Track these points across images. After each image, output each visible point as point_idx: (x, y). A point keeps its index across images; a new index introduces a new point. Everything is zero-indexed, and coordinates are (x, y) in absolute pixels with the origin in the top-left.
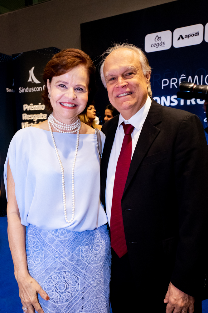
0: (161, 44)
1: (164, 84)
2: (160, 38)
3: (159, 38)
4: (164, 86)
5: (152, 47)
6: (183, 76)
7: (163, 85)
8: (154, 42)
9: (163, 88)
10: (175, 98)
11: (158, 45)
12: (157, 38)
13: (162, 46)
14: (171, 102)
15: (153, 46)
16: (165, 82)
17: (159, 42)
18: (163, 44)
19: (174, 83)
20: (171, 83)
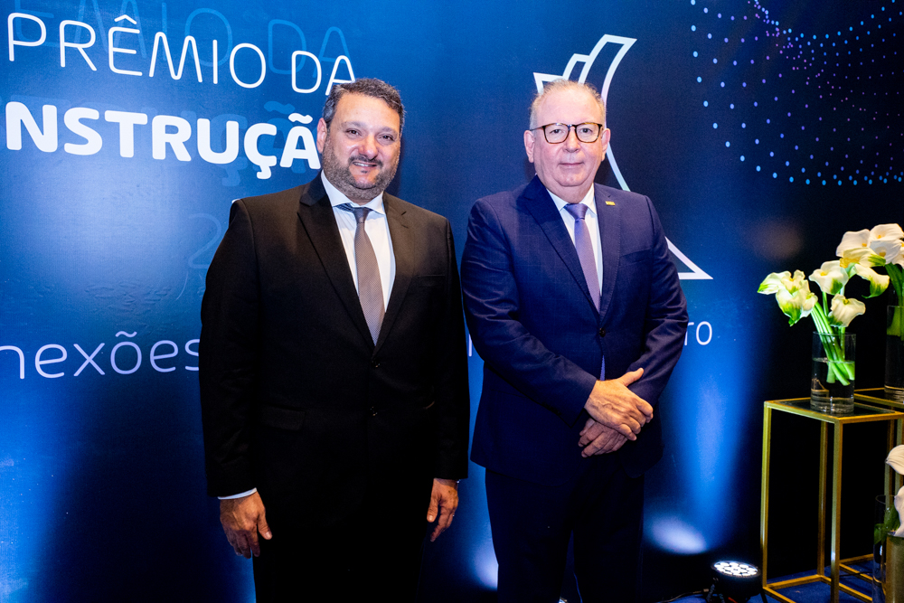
1: (16, 38)
4: (19, 50)
6: (126, 24)
7: (12, 42)
9: (12, 58)
10: (83, 121)
14: (64, 134)
16: (27, 30)
19: (80, 47)
20: (63, 44)
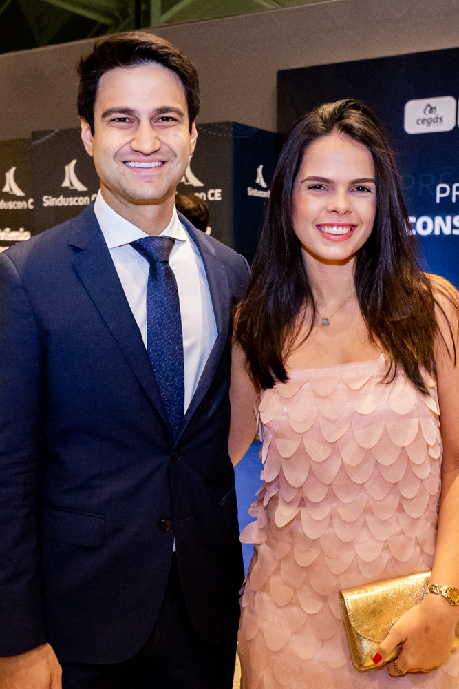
0: (436, 120)
2: (434, 110)
3: (432, 109)
4: (441, 198)
5: (418, 123)
7: (439, 196)
8: (423, 116)
9: (438, 201)
11: (429, 122)
12: (429, 108)
13: (438, 123)
14: (455, 227)
15: (420, 122)
16: (443, 190)
17: (433, 116)
18: (439, 120)
20: (455, 193)
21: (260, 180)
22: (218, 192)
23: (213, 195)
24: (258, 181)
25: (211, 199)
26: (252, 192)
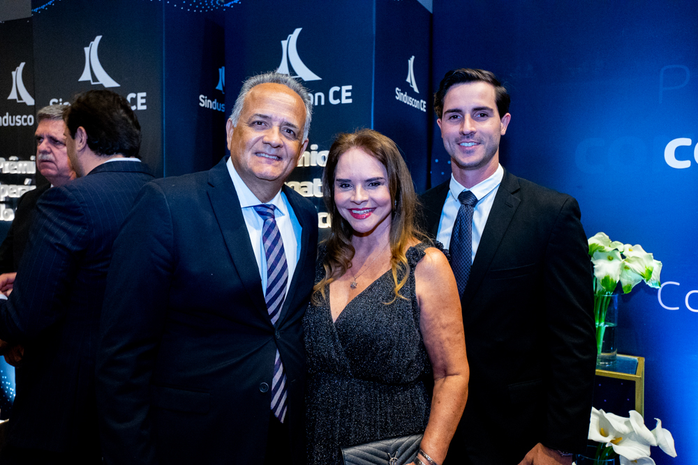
21: (411, 78)
22: (346, 90)
23: (338, 95)
24: (408, 80)
25: (334, 102)
26: (401, 97)
